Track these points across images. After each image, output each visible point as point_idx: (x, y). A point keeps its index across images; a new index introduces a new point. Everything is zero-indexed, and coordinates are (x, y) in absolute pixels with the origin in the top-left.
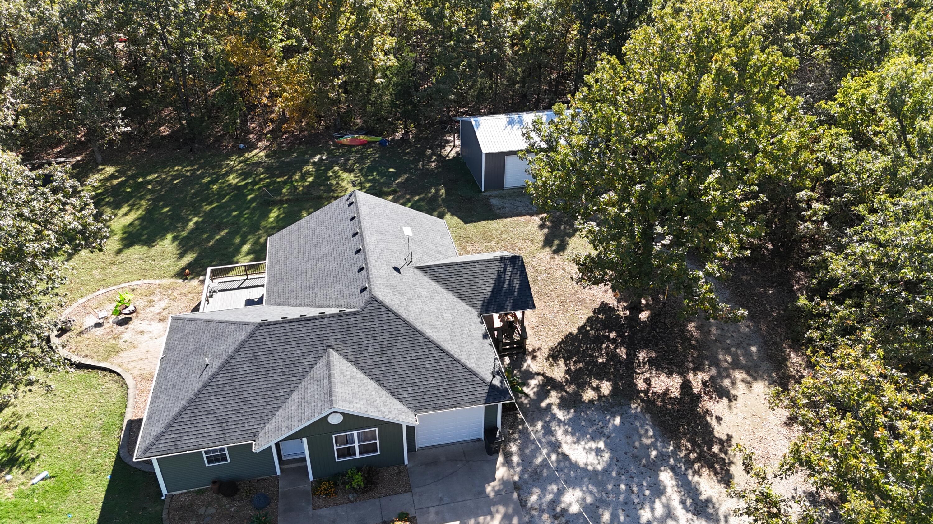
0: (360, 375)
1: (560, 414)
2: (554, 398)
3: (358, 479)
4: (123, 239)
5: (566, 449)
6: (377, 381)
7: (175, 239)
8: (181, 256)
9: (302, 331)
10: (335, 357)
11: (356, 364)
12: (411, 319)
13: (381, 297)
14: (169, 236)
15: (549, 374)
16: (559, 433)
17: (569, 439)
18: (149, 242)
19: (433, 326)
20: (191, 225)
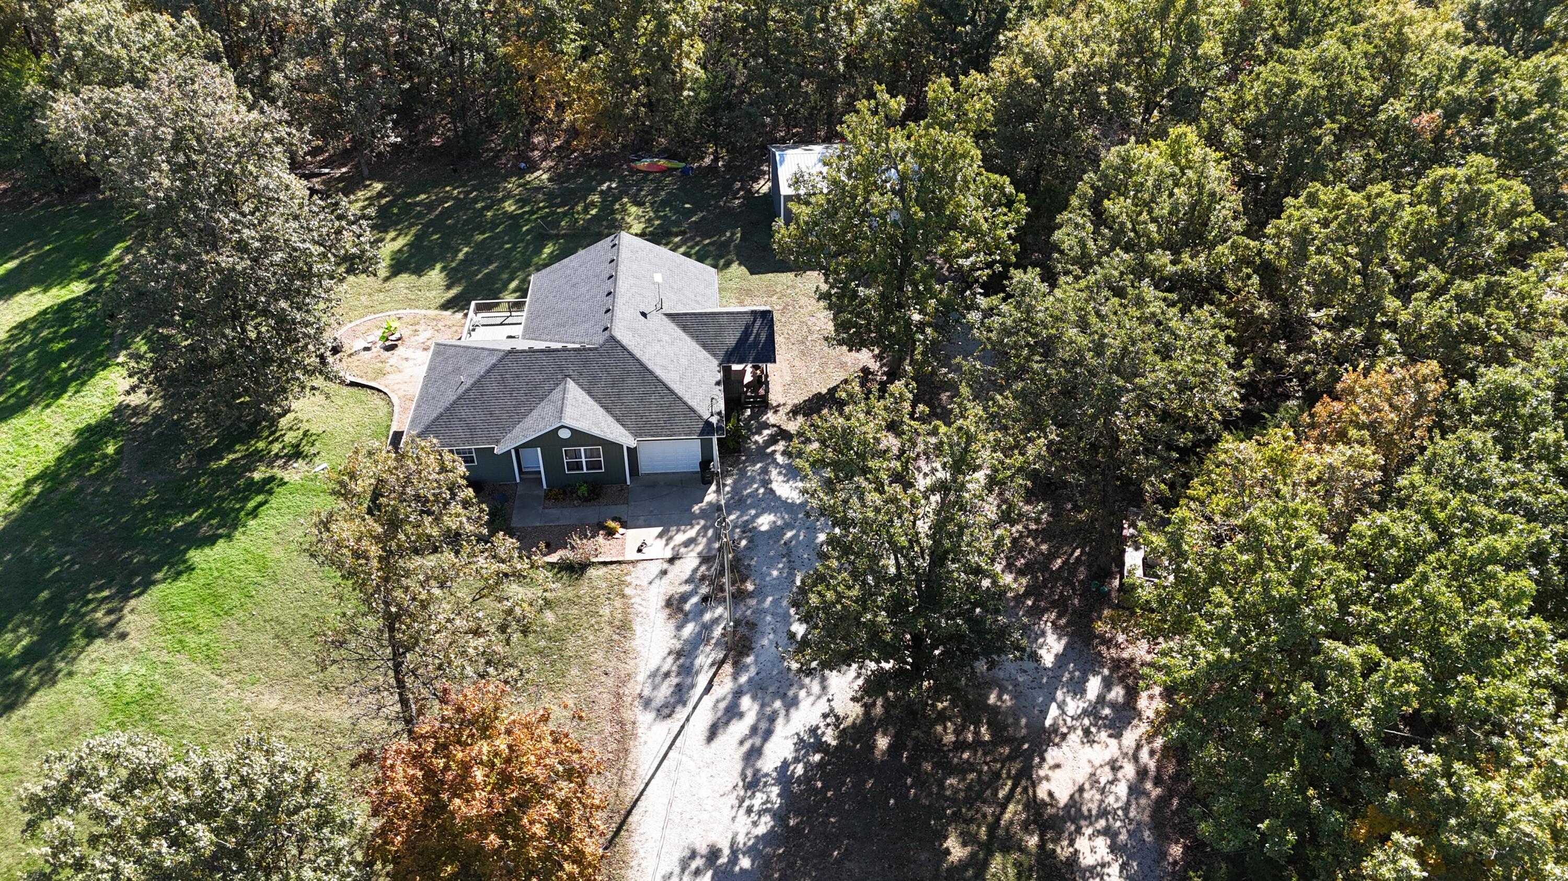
0: (591, 402)
1: (780, 459)
2: (781, 446)
3: (583, 490)
4: (391, 266)
5: (774, 486)
6: (607, 409)
7: (443, 269)
8: (448, 287)
9: (545, 360)
10: (571, 384)
11: (589, 393)
12: (644, 360)
13: (619, 338)
14: (438, 266)
15: (784, 427)
16: (774, 473)
17: (781, 478)
18: (419, 271)
19: (664, 368)
20: (461, 256)
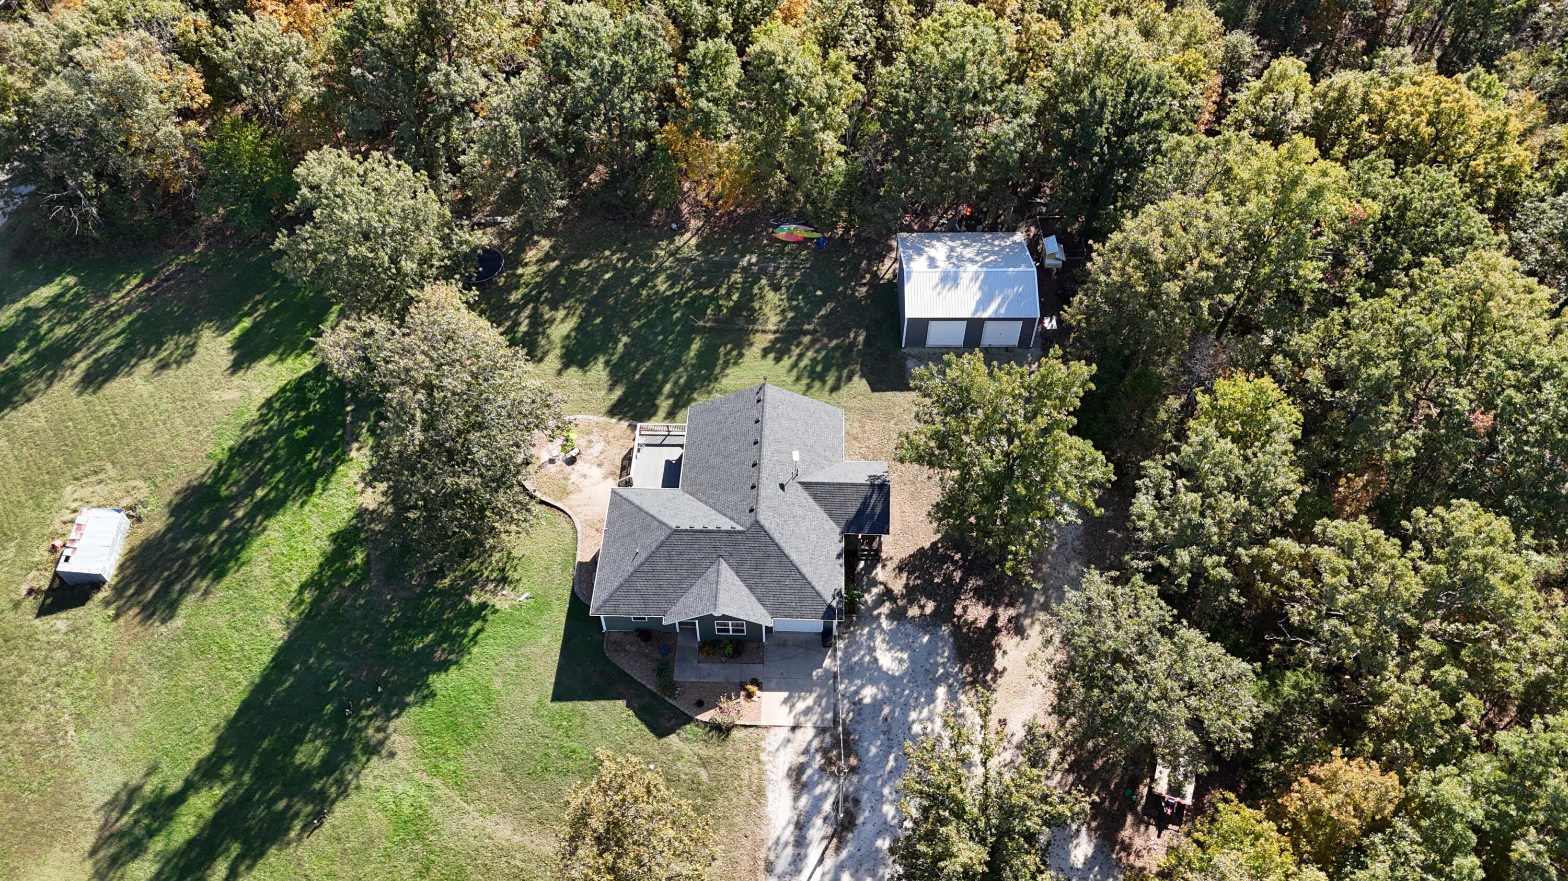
0: (738, 582)
3: (729, 649)
6: (750, 588)
9: (704, 541)
10: (724, 565)
11: (737, 573)
12: (782, 544)
13: (763, 522)
